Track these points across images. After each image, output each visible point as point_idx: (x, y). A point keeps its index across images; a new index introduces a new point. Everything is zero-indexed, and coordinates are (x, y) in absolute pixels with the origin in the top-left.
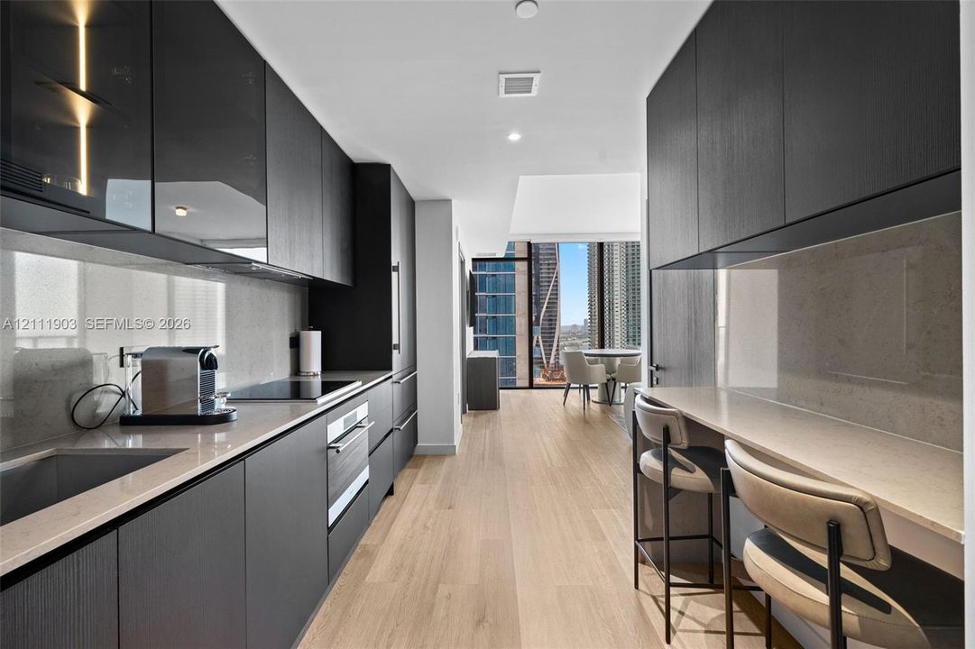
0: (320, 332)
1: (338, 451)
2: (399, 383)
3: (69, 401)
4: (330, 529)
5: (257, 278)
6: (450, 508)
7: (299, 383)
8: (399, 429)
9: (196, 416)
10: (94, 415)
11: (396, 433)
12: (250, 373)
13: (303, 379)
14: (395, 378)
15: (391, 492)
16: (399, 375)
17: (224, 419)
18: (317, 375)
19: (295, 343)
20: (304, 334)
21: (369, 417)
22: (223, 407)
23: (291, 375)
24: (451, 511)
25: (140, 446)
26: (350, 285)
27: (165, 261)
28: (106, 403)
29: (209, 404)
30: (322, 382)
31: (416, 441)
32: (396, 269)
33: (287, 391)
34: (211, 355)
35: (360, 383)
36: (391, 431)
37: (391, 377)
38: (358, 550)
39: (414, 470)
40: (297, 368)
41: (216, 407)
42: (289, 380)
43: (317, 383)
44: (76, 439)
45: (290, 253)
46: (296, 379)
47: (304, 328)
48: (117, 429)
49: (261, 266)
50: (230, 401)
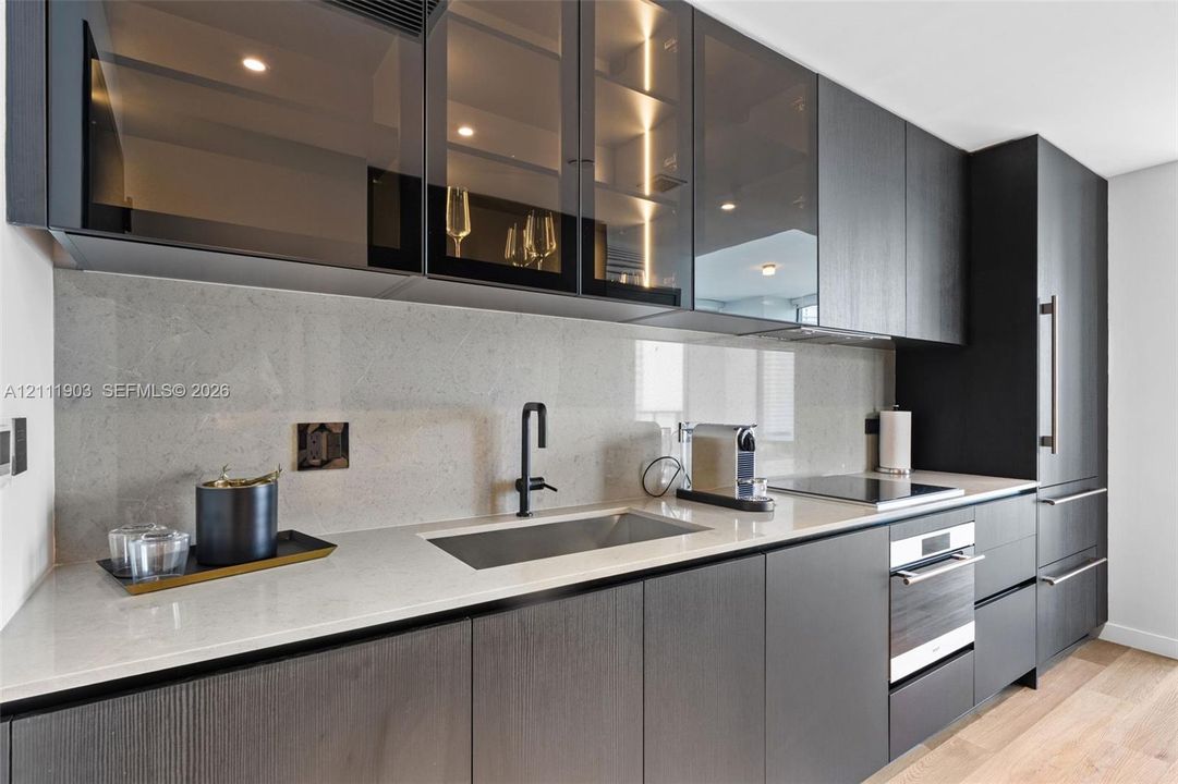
0: (909, 413)
1: (906, 582)
2: (1052, 504)
3: (641, 469)
4: (893, 687)
5: (819, 343)
6: (1161, 756)
7: (878, 481)
8: (1052, 583)
9: (733, 500)
10: (659, 485)
11: (1044, 589)
12: (809, 461)
13: (882, 477)
14: (1042, 494)
15: (1028, 681)
16: (1056, 491)
17: (758, 507)
18: (904, 474)
19: (873, 426)
20: (886, 416)
21: (977, 547)
22: (764, 494)
23: (867, 470)
24: (1163, 764)
25: (689, 520)
26: (958, 342)
27: (718, 335)
28: (667, 476)
29: (747, 489)
30: (912, 485)
31: (1103, 616)
32: (1049, 309)
33: (861, 490)
34: (749, 435)
35: (962, 492)
36: (1033, 581)
37: (1033, 491)
38: (951, 742)
39: (1092, 665)
40: (875, 464)
41: (755, 494)
42: (865, 476)
43: (905, 482)
44: (646, 503)
45: (852, 309)
46: (874, 476)
47: (887, 406)
48: (675, 500)
49: (814, 330)
50: (771, 489)
